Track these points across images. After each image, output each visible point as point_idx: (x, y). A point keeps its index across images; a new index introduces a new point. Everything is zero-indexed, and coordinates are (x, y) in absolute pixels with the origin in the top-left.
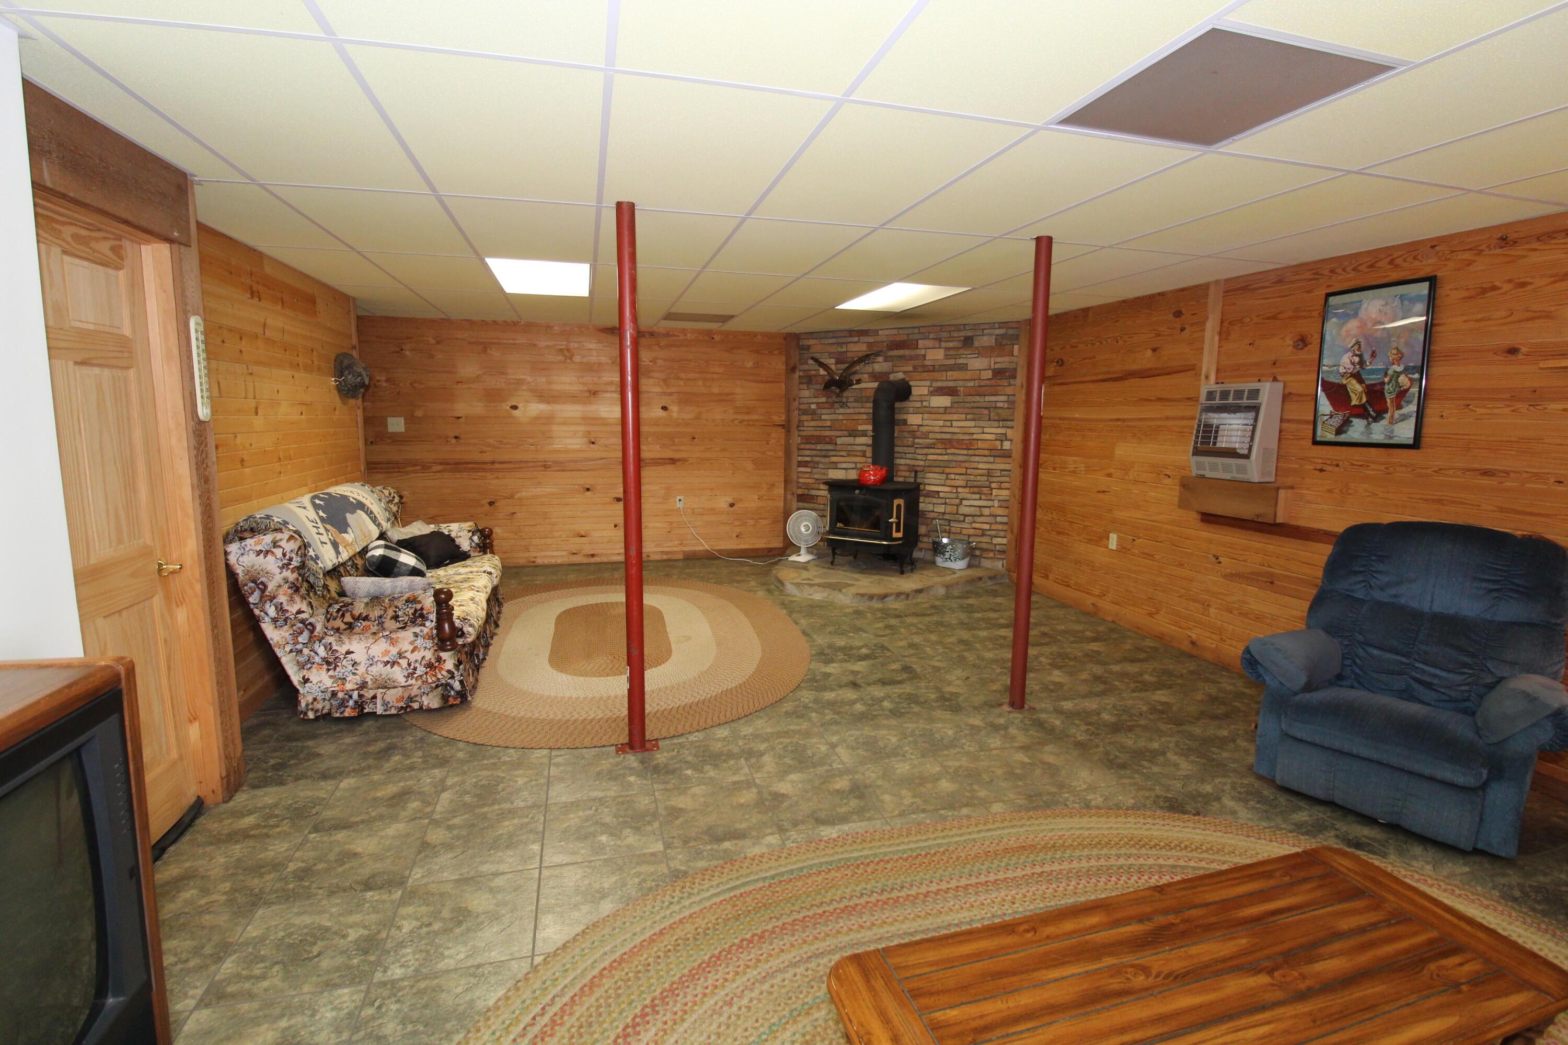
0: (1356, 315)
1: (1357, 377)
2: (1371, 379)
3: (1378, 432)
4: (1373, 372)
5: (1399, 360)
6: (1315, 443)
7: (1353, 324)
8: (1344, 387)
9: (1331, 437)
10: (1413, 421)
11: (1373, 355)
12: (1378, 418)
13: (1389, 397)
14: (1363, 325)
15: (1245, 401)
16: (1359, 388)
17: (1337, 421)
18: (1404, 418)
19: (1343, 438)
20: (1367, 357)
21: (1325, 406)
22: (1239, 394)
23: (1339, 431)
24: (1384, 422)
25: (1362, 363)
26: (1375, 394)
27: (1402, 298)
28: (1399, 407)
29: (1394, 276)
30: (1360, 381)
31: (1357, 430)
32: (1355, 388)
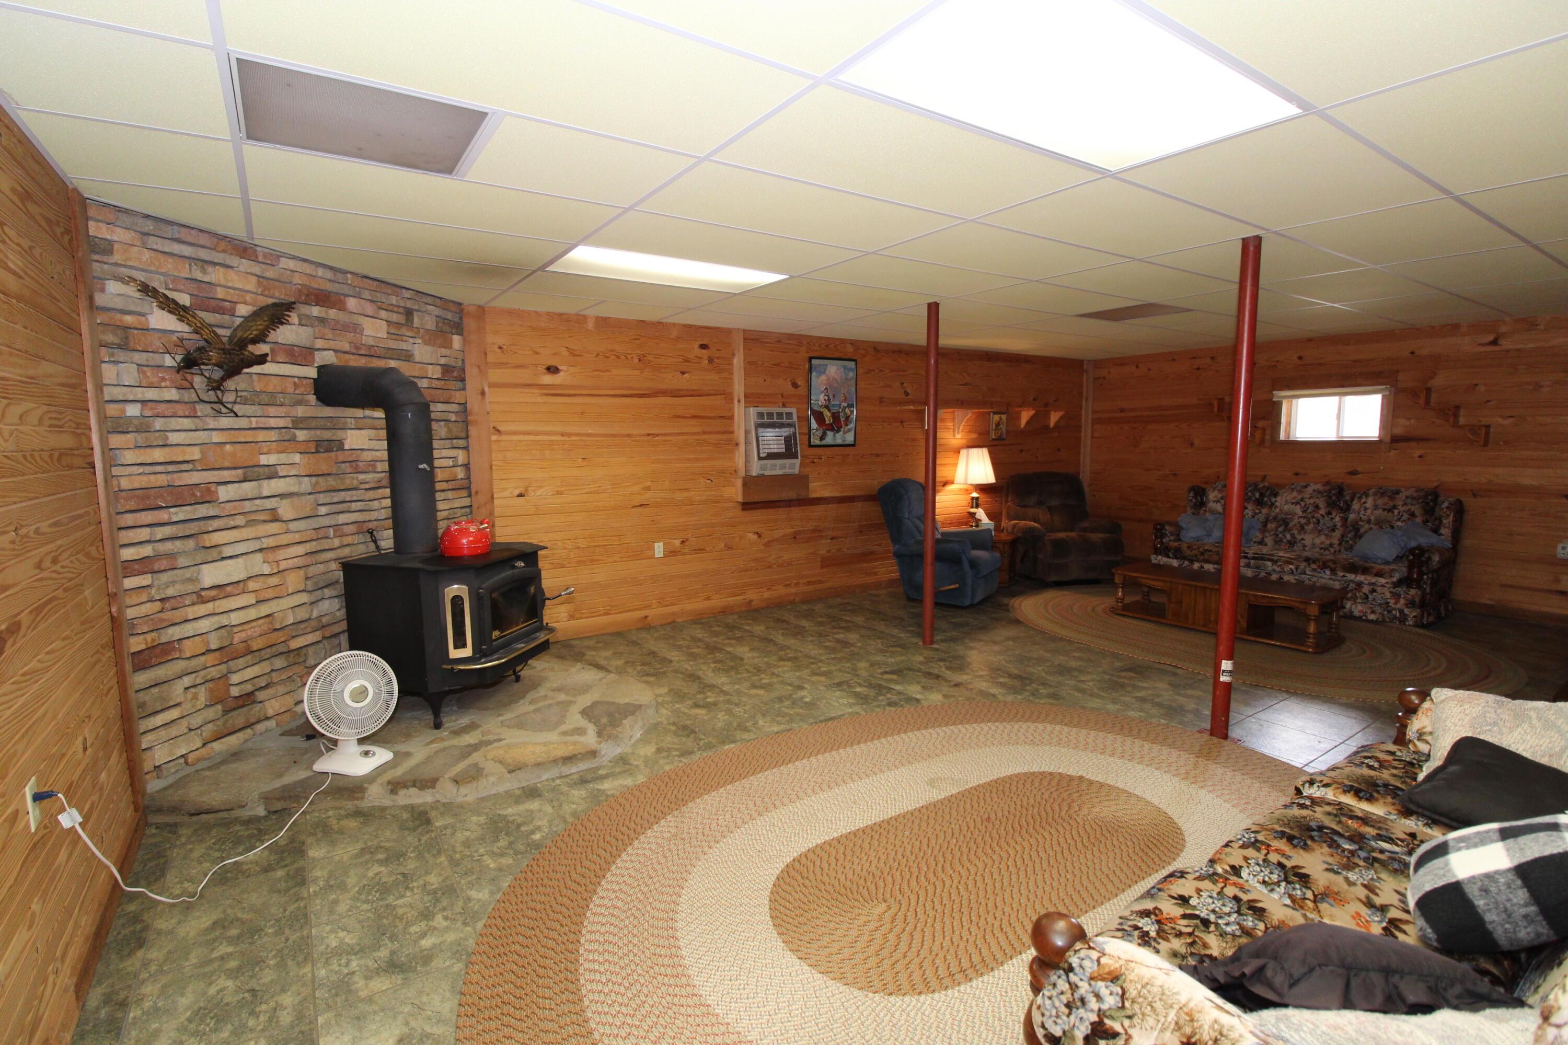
0: (824, 372)
1: (827, 407)
2: (835, 409)
3: (839, 438)
4: (834, 406)
5: (845, 400)
6: (810, 446)
7: (823, 377)
8: (821, 413)
9: (818, 442)
10: (853, 432)
11: (834, 396)
12: (838, 431)
13: (842, 419)
14: (828, 379)
15: (785, 420)
16: (829, 414)
17: (820, 433)
18: (849, 430)
19: (824, 442)
20: (831, 397)
21: (814, 425)
22: (780, 415)
23: (822, 438)
24: (841, 433)
25: (829, 400)
26: (835, 416)
27: (845, 367)
28: (847, 425)
29: (837, 355)
30: (829, 410)
31: (830, 438)
32: (827, 414)
